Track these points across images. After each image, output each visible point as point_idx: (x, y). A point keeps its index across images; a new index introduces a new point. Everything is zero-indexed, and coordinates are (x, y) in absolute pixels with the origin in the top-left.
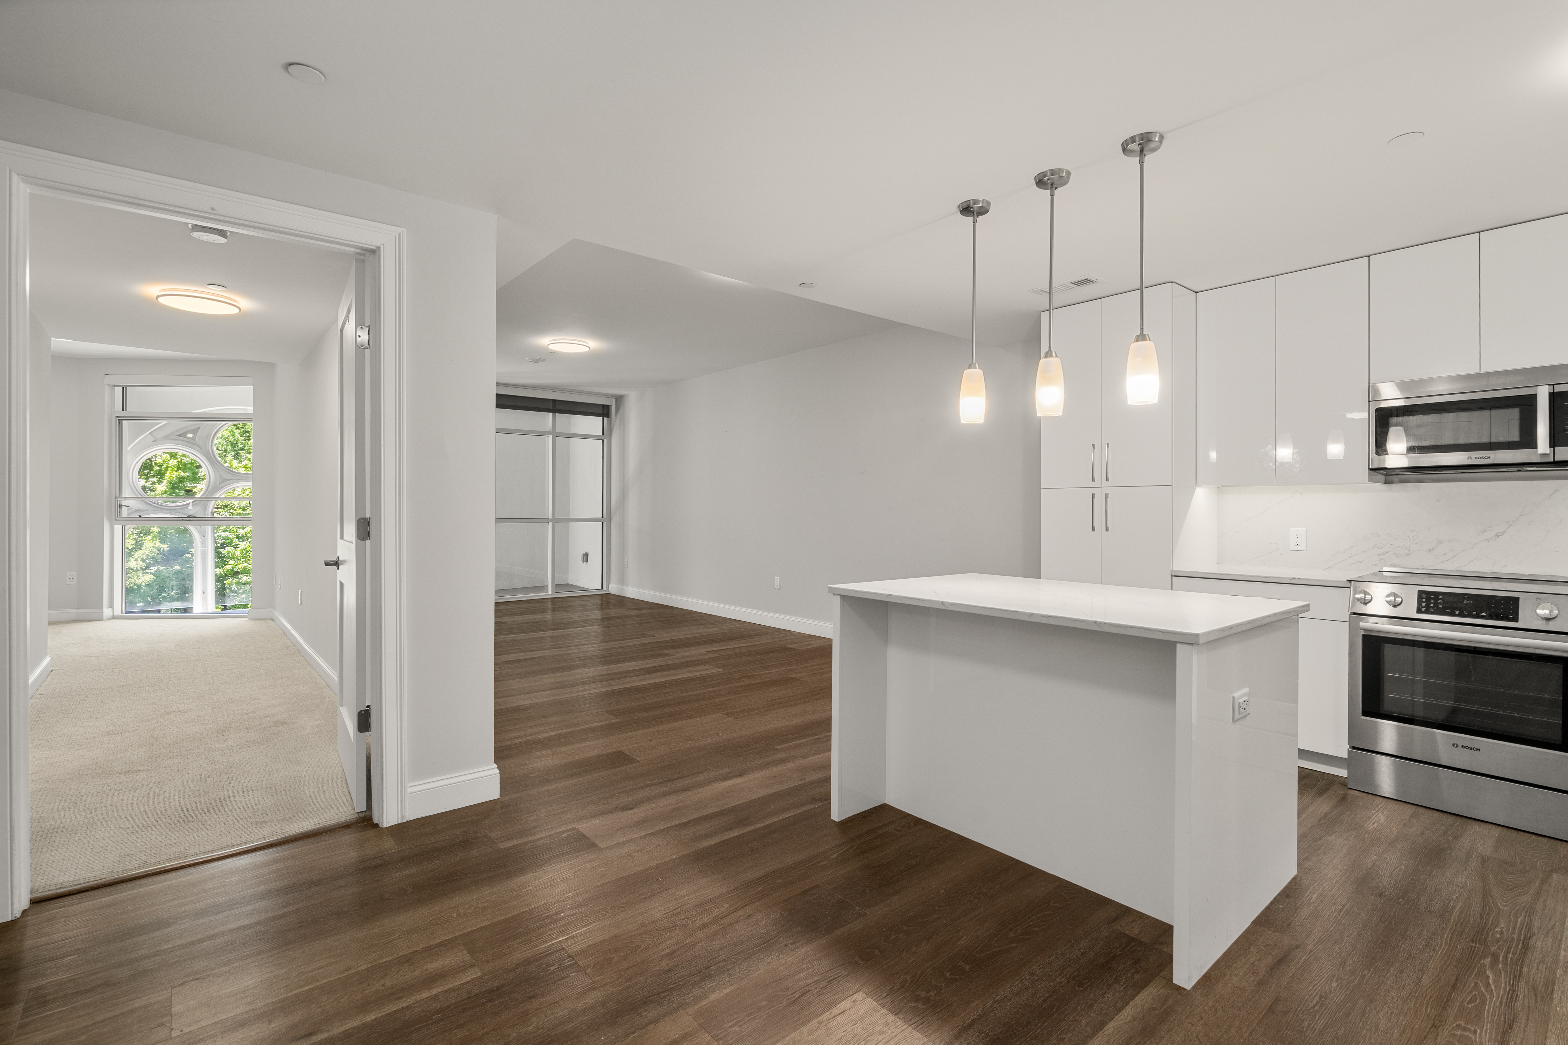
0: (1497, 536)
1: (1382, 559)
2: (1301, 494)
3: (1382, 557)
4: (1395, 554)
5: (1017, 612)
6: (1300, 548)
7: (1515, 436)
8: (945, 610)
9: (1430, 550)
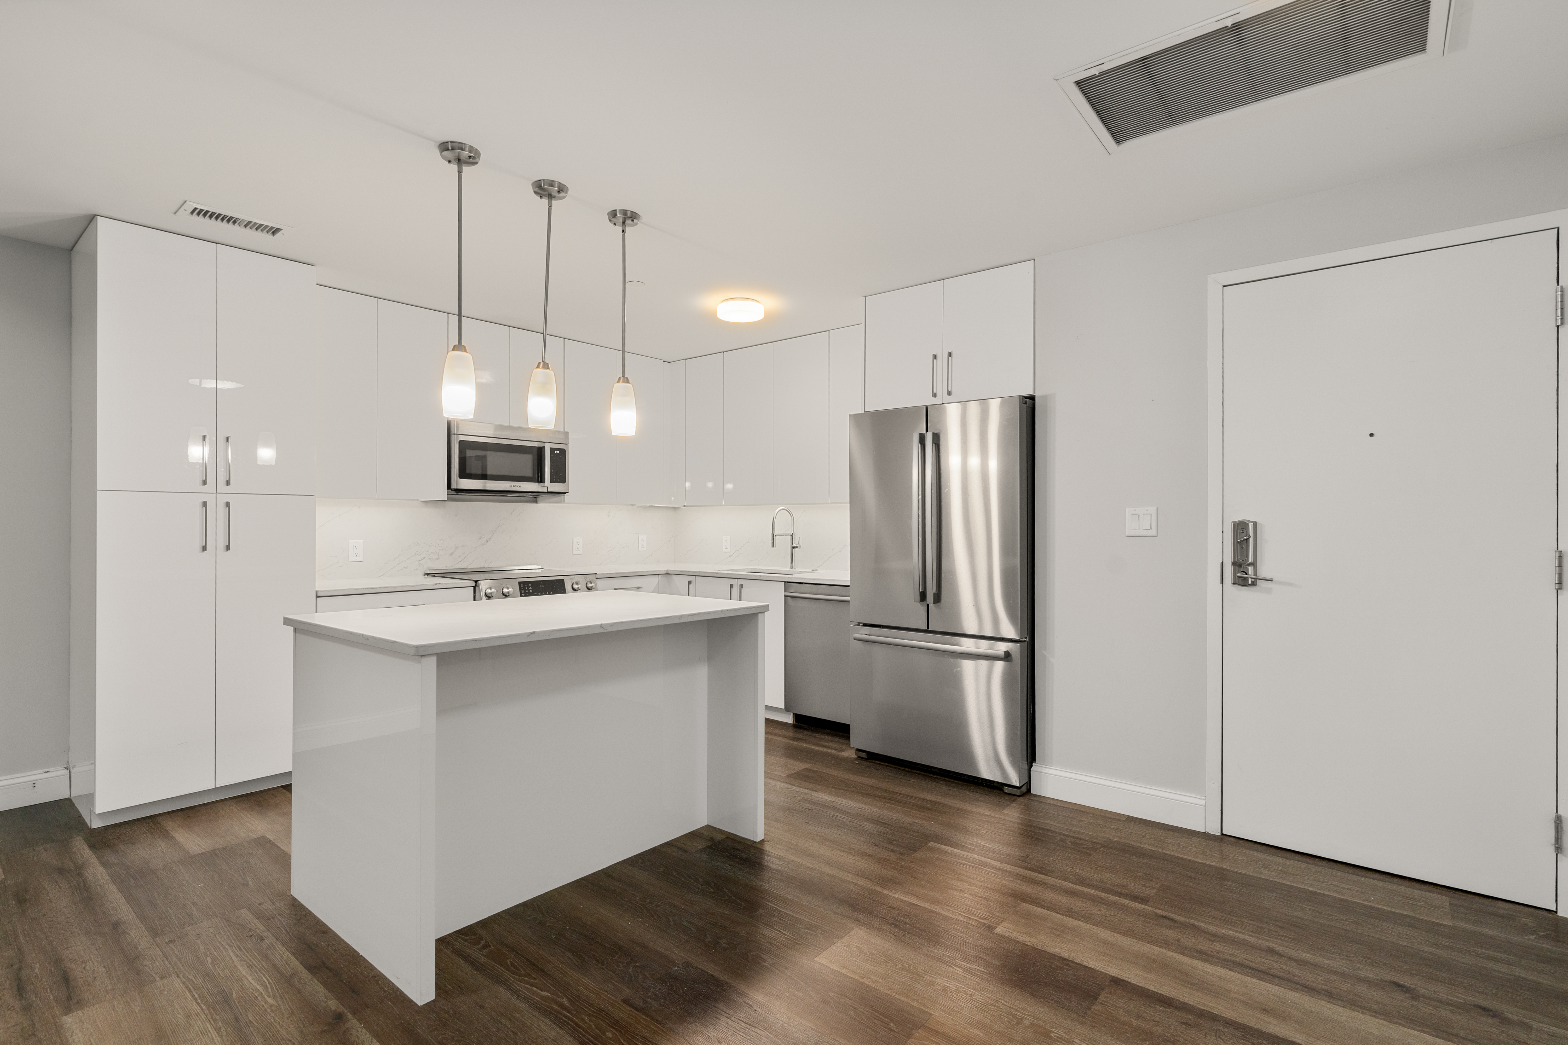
0: (487, 541)
1: (421, 564)
2: (359, 507)
3: (421, 562)
4: (429, 559)
5: (670, 617)
6: (358, 559)
7: (529, 473)
8: (604, 633)
9: (451, 554)
